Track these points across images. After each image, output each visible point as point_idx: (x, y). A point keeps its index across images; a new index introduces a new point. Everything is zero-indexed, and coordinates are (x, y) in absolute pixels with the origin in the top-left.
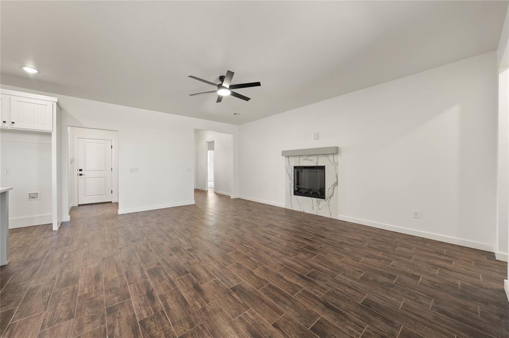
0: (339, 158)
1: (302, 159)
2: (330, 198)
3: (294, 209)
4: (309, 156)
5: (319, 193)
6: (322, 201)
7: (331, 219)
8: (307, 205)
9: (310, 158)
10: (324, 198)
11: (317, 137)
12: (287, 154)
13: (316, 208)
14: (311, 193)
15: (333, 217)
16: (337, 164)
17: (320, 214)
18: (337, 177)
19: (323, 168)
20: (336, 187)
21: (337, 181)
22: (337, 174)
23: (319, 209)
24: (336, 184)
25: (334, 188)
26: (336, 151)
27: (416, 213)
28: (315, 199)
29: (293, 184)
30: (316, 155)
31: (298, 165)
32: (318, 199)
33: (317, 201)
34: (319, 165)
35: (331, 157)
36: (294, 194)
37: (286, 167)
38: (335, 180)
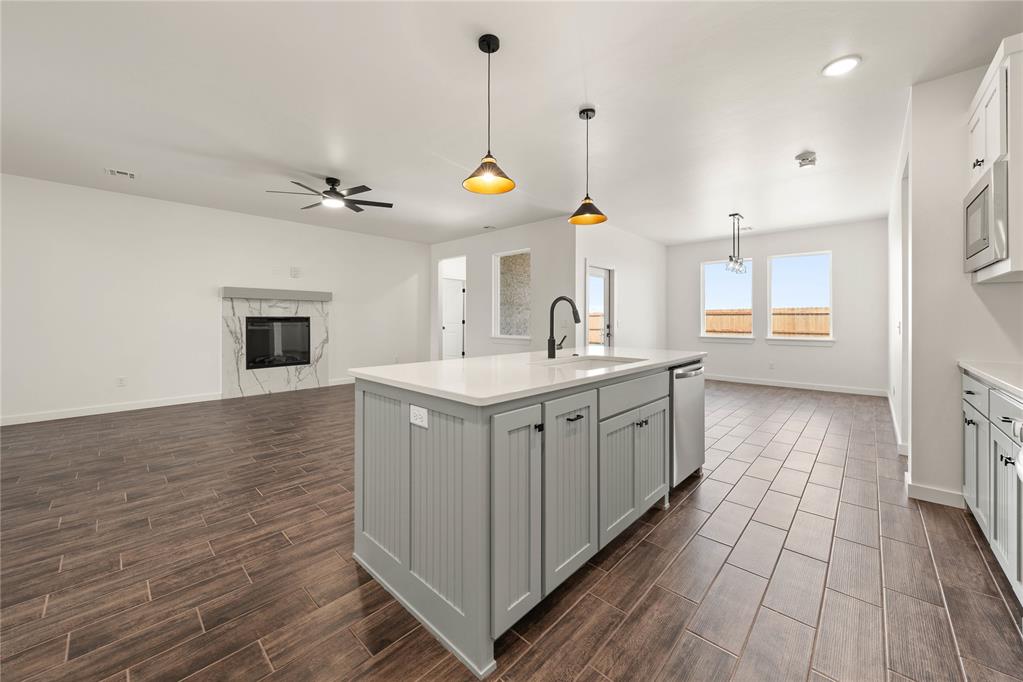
0: (328, 307)
1: (265, 305)
2: (317, 361)
3: (245, 395)
4: (282, 301)
5: (299, 356)
6: (305, 369)
7: (318, 389)
8: (276, 380)
9: (283, 305)
10: (308, 362)
11: (295, 275)
12: (231, 295)
13: (294, 379)
15: (322, 385)
16: (327, 314)
17: (302, 387)
18: (327, 332)
19: (307, 319)
20: (326, 345)
21: (328, 337)
22: (327, 328)
23: (300, 380)
24: (326, 340)
25: (322, 347)
26: (324, 298)
28: (292, 368)
29: (244, 351)
30: (294, 300)
31: (256, 315)
32: (299, 366)
33: (297, 369)
34: (300, 315)
35: (319, 306)
36: (248, 368)
37: (225, 319)
38: (325, 336)
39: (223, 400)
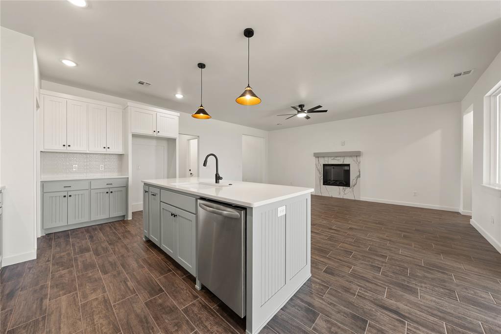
0: (361, 159)
1: (330, 159)
2: (354, 186)
3: (323, 195)
4: (337, 157)
5: (345, 183)
6: (347, 189)
7: (355, 201)
8: (335, 192)
9: (337, 159)
10: (349, 186)
11: (343, 144)
12: (317, 156)
13: (342, 193)
14: (338, 183)
15: (357, 199)
16: (359, 163)
17: (345, 197)
18: (360, 172)
19: (348, 165)
20: (359, 179)
21: (360, 174)
22: (359, 170)
23: (345, 194)
24: (359, 176)
25: (357, 179)
26: (357, 154)
27: (415, 193)
28: (341, 187)
29: (322, 177)
30: (343, 156)
31: (327, 163)
32: (344, 187)
33: (343, 189)
34: (345, 163)
35: (355, 158)
36: (324, 184)
37: (316, 165)
38: (358, 174)
39: (315, 195)
